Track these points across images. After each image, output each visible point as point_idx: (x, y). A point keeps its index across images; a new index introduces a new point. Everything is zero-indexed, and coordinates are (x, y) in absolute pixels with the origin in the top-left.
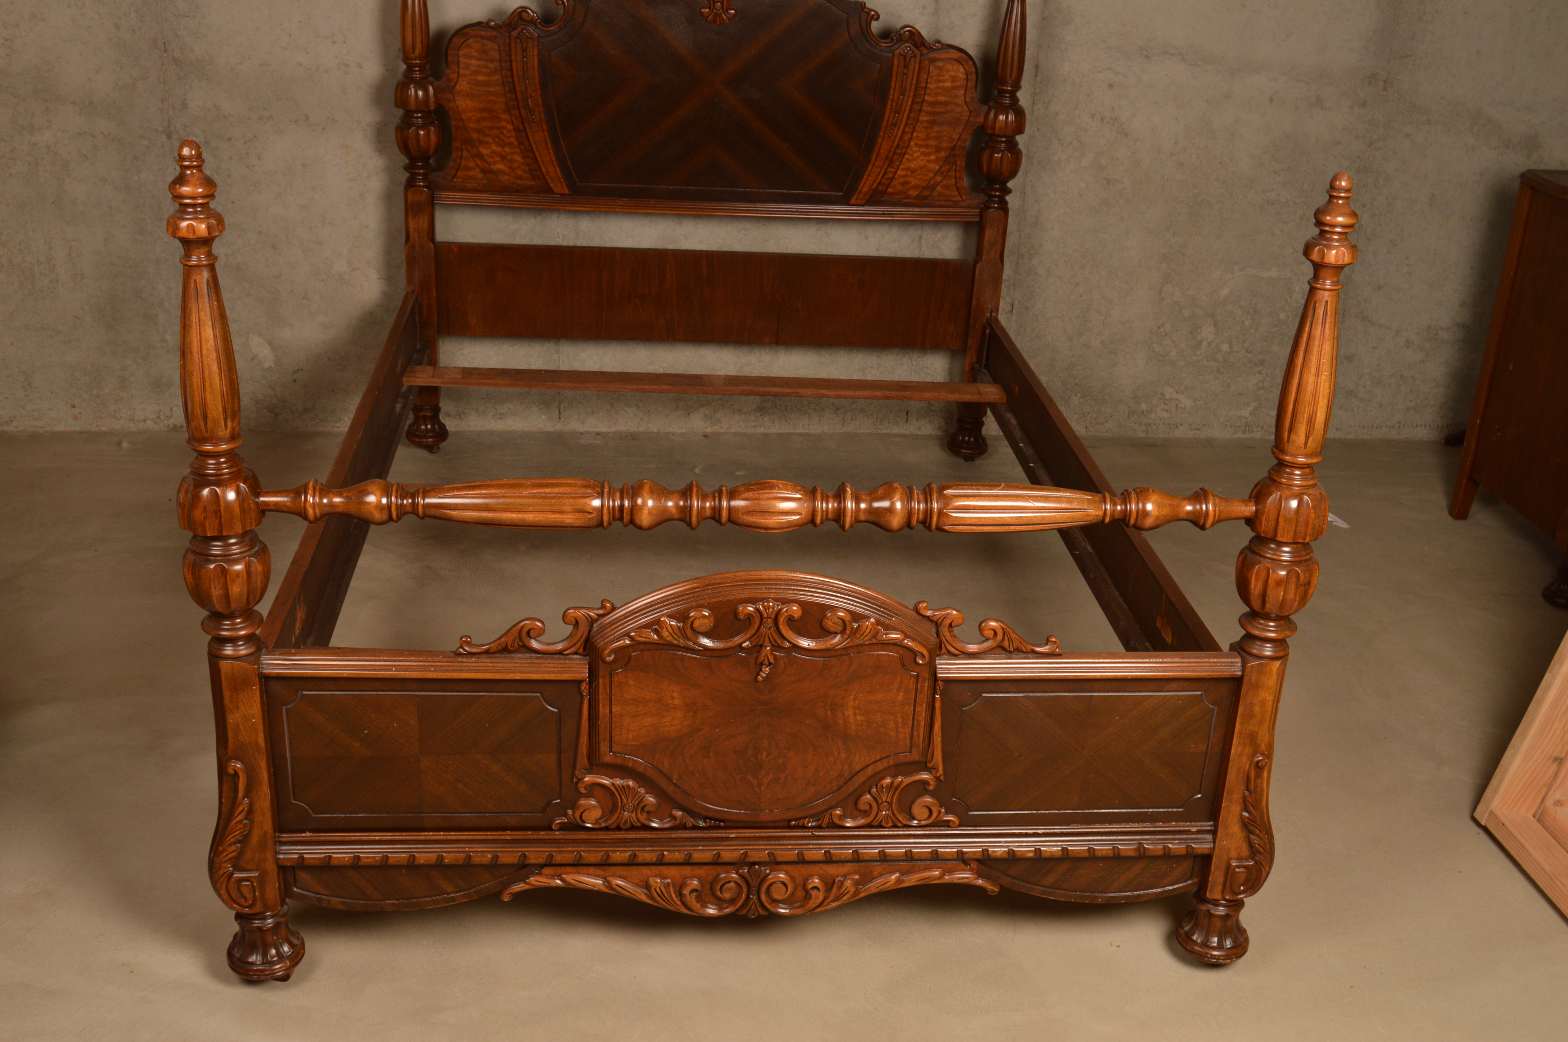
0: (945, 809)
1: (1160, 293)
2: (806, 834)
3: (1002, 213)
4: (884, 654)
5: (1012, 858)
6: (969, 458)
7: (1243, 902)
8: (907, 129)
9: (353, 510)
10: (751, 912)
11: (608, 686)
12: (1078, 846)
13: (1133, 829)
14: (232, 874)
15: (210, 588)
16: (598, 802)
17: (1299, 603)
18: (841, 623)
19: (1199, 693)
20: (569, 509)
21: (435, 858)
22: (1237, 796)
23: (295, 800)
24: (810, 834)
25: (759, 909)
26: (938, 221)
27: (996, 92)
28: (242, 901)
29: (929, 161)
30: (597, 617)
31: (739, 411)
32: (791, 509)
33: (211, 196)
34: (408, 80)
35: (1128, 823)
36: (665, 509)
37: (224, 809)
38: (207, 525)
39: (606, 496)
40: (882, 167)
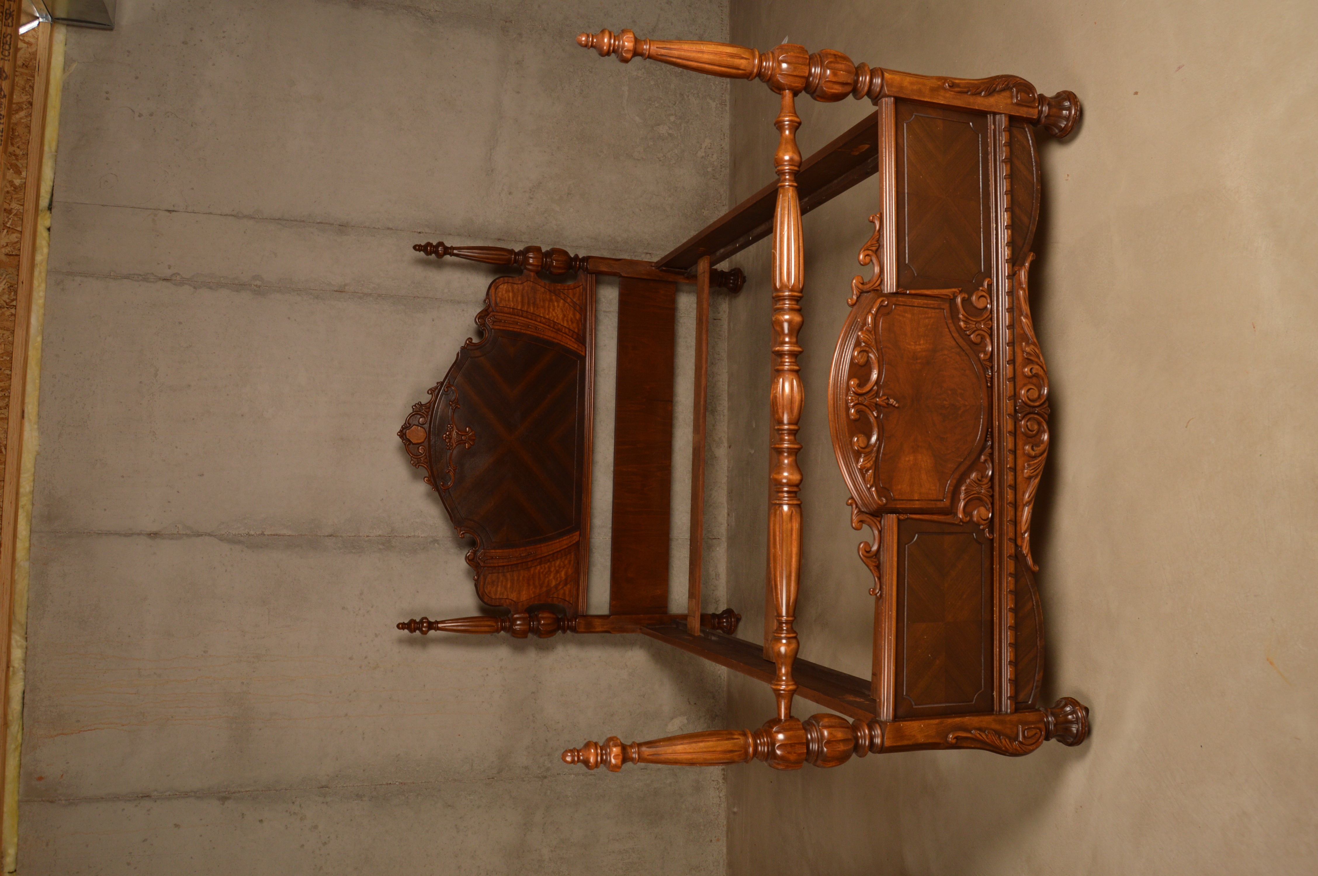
0: (980, 287)
1: (638, 160)
2: (996, 376)
3: (590, 260)
4: (882, 326)
5: (1011, 244)
6: (744, 279)
7: (1040, 95)
8: (539, 320)
9: (790, 661)
10: (1047, 412)
11: (901, 502)
12: (1003, 202)
13: (993, 166)
14: (1020, 742)
15: (839, 751)
16: (975, 509)
17: (847, 61)
18: (862, 353)
19: (905, 124)
20: (789, 526)
21: (1011, 613)
22: (971, 99)
23: (972, 701)
24: (996, 374)
25: (1045, 407)
26: (595, 300)
27: (515, 264)
28: (1037, 736)
29: (558, 306)
30: (857, 509)
31: (714, 426)
32: (789, 385)
33: (596, 744)
34: (510, 630)
35: (988, 169)
36: (789, 464)
37: (978, 746)
38: (799, 752)
39: (781, 502)
40: (562, 335)
